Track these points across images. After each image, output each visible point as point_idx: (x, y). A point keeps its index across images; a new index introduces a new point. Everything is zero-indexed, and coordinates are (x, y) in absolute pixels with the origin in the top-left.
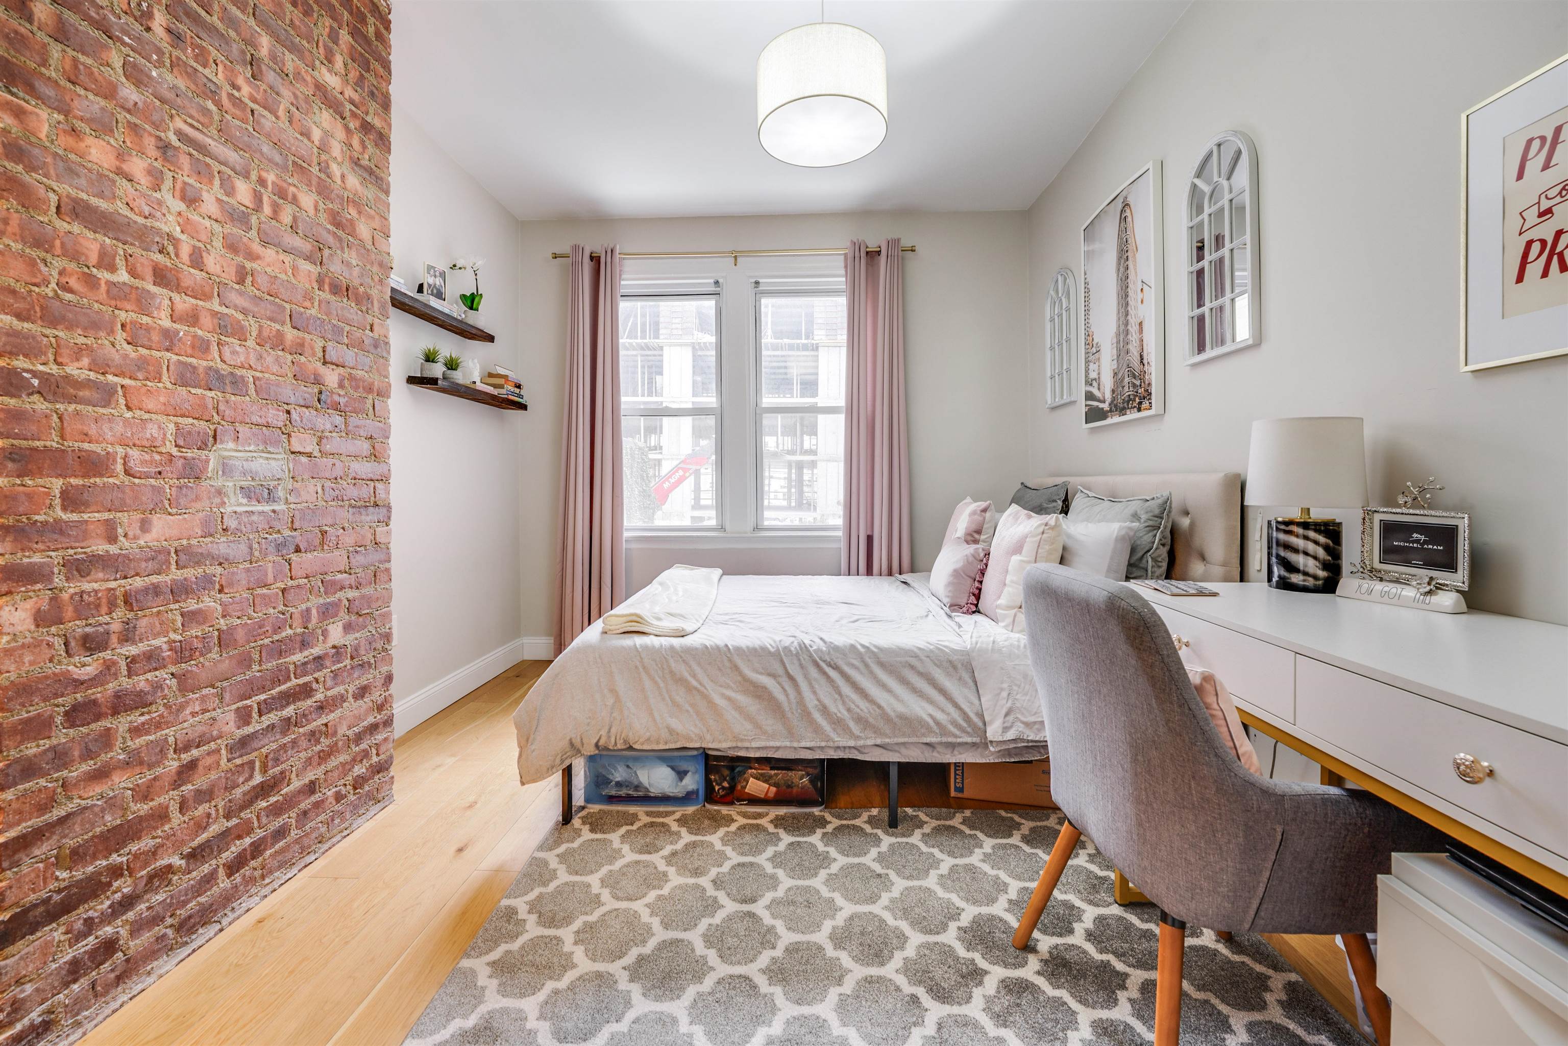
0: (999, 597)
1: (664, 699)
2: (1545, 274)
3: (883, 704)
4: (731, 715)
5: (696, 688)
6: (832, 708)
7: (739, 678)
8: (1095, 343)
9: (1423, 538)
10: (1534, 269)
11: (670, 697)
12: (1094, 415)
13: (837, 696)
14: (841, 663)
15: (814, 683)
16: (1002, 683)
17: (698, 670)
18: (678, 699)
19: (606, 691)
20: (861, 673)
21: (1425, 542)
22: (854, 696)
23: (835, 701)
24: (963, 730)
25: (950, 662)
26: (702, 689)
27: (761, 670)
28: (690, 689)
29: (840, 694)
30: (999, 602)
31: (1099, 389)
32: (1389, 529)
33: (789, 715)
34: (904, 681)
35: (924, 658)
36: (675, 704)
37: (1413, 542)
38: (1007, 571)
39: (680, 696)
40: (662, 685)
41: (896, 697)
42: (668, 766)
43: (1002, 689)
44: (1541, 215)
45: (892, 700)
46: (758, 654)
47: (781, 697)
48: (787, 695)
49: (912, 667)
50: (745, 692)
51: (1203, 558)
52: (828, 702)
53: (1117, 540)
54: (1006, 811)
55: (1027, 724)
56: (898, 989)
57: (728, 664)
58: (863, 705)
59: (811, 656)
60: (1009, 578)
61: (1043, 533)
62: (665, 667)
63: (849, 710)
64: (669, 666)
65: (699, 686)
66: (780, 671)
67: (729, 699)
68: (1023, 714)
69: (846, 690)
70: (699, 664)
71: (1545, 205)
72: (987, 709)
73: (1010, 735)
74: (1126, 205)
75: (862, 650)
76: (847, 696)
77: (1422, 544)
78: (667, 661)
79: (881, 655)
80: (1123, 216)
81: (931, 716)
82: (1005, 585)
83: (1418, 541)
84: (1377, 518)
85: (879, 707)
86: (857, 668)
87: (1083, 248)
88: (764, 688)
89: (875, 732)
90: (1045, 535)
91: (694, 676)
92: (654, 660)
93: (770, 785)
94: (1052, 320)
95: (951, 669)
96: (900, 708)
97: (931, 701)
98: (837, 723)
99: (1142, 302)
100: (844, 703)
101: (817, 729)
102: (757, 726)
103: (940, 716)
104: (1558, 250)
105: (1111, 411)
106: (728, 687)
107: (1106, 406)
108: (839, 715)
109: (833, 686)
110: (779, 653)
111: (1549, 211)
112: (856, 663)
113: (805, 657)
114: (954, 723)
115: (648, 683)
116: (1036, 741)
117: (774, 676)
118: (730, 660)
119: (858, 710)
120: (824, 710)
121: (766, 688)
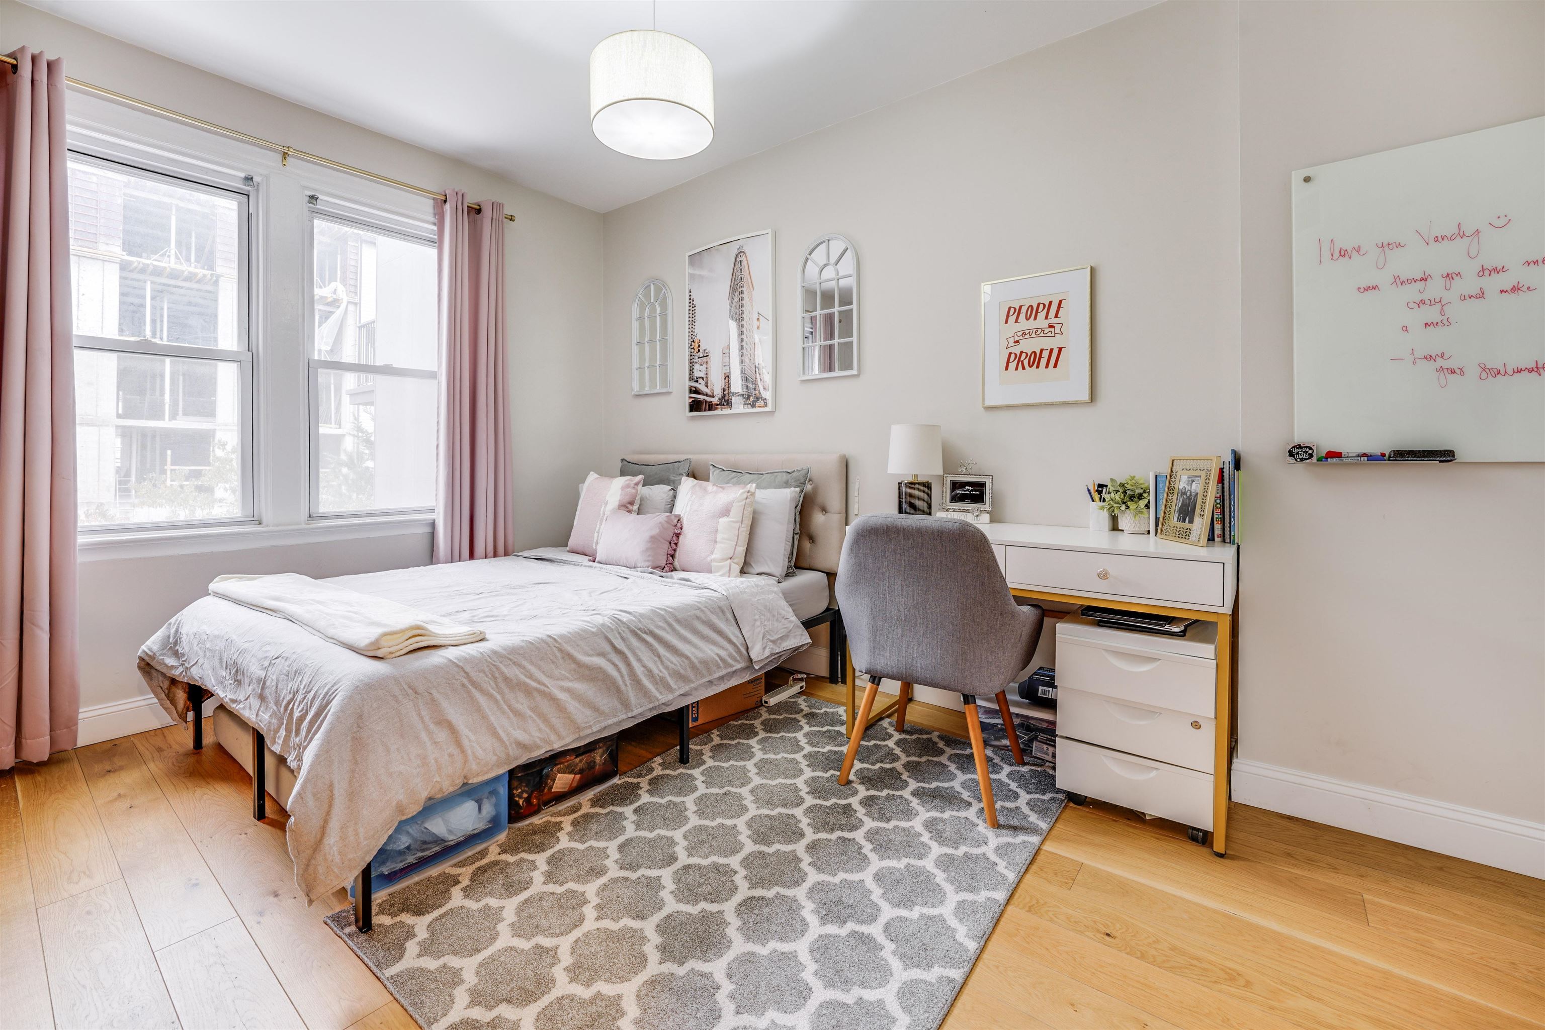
0: (712, 552)
1: (504, 713)
2: (1017, 369)
3: (689, 655)
4: (572, 706)
5: (537, 690)
6: (656, 671)
7: (573, 666)
8: (701, 349)
9: (970, 488)
10: (1013, 365)
11: (509, 707)
12: (695, 406)
13: (656, 659)
14: (652, 627)
15: (637, 651)
16: (755, 616)
17: (533, 670)
18: (518, 706)
19: (432, 726)
20: (668, 633)
21: (972, 490)
22: (668, 655)
23: (655, 662)
24: (736, 660)
25: (720, 608)
26: (542, 688)
27: (591, 652)
28: (528, 691)
29: (659, 656)
30: (713, 556)
31: (707, 386)
32: (955, 485)
33: (623, 688)
34: (696, 632)
35: (704, 609)
36: (517, 713)
37: (966, 491)
38: (717, 531)
39: (522, 704)
40: (499, 697)
41: (695, 646)
42: (472, 800)
43: (755, 620)
44: (1015, 342)
45: (693, 650)
46: (582, 637)
47: (614, 673)
48: (619, 670)
49: (698, 618)
50: (583, 678)
51: (824, 510)
52: (651, 665)
53: (790, 500)
54: (734, 720)
55: (774, 642)
56: (829, 840)
57: (559, 655)
58: (674, 659)
59: (628, 628)
60: (719, 537)
61: (746, 498)
62: (497, 675)
63: (667, 668)
64: (502, 673)
65: (538, 686)
66: (608, 648)
67: (568, 690)
68: (770, 635)
69: (662, 650)
70: (532, 663)
71: (1017, 338)
72: (748, 639)
73: (767, 653)
74: (740, 253)
75: (662, 612)
76: (664, 656)
77: (970, 492)
78: (498, 668)
79: (677, 614)
80: (738, 259)
81: (718, 655)
82: (716, 542)
83: (968, 490)
84: (949, 479)
85: (687, 658)
86: (664, 629)
87: (688, 270)
88: (600, 669)
89: (684, 681)
90: (748, 500)
91: (531, 677)
92: (483, 671)
93: (575, 774)
94: (640, 319)
95: (720, 614)
96: (700, 655)
97: (714, 643)
98: (661, 683)
99: (758, 328)
100: (662, 662)
101: (646, 693)
102: (596, 709)
103: (723, 653)
104: (1021, 360)
105: (721, 404)
106: (564, 678)
107: (715, 401)
108: (661, 674)
109: (652, 650)
110: (602, 632)
111: (1017, 342)
112: (665, 625)
113: (623, 628)
114: (730, 655)
115: (482, 700)
116: (780, 652)
117: (602, 654)
118: (561, 650)
119: (673, 666)
120: (650, 673)
121: (601, 668)
